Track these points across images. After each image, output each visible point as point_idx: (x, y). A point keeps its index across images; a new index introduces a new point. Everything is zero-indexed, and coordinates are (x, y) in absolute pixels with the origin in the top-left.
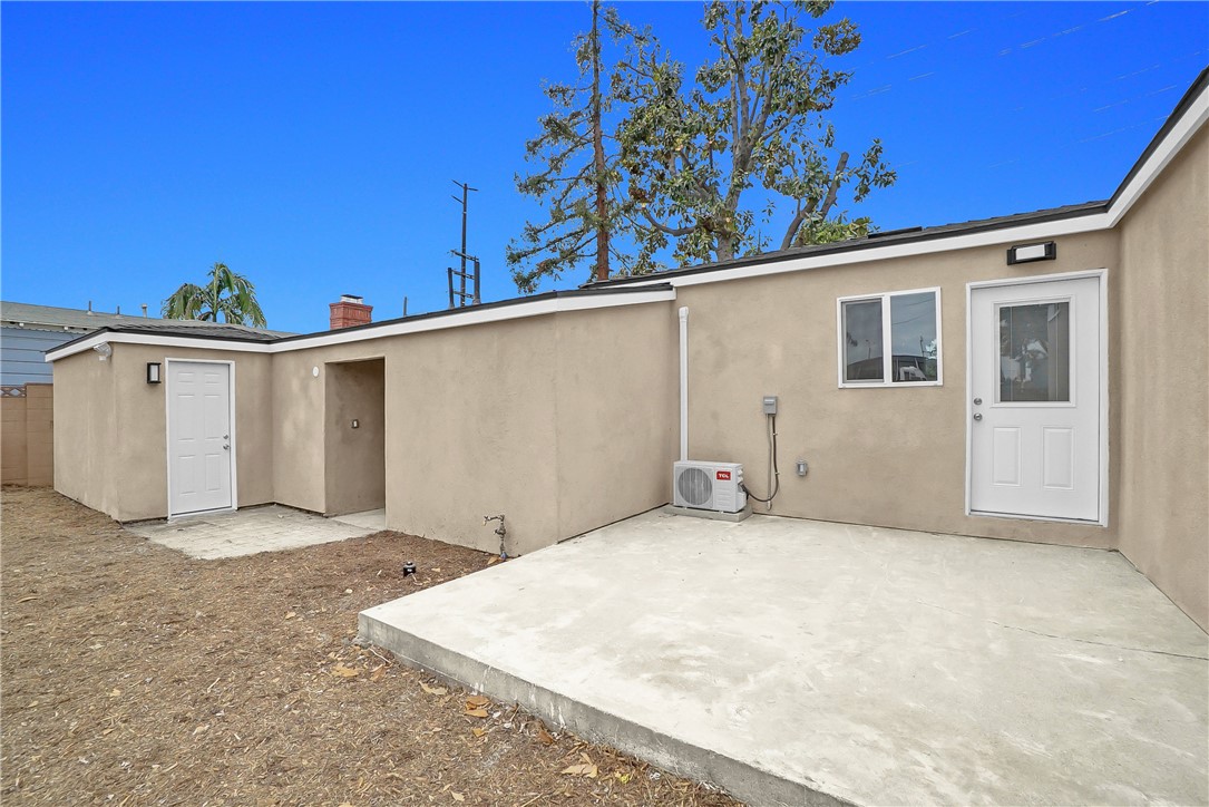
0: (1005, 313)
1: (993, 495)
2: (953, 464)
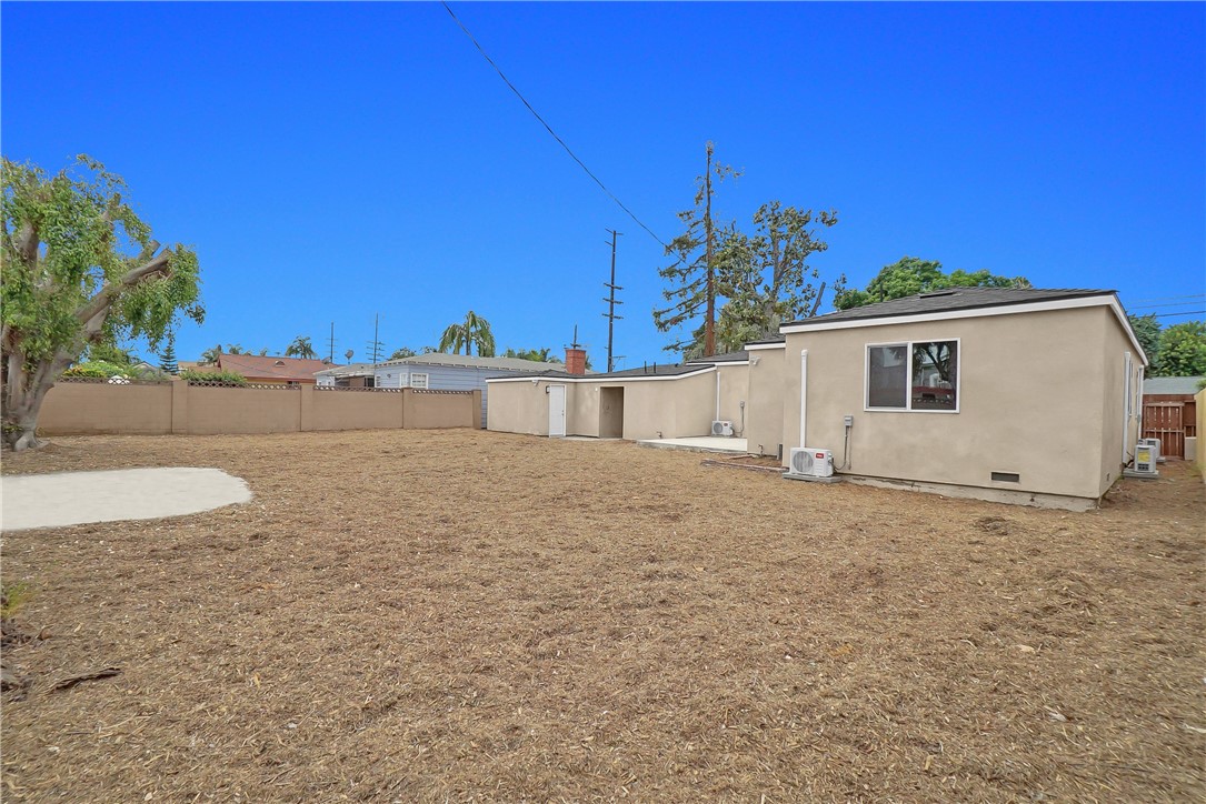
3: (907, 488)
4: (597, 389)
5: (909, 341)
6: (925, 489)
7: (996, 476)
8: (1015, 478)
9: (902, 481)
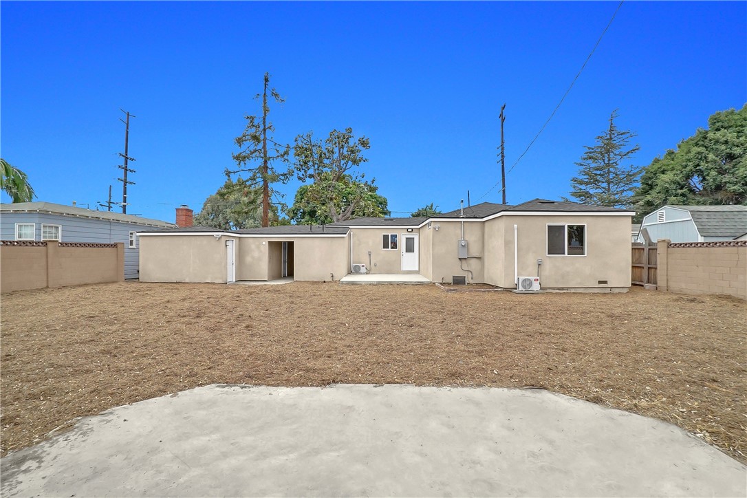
0: (407, 238)
1: (405, 268)
2: (399, 263)
3: (565, 291)
4: (265, 243)
5: (566, 224)
6: (573, 291)
7: (600, 282)
8: (605, 282)
9: (563, 289)
